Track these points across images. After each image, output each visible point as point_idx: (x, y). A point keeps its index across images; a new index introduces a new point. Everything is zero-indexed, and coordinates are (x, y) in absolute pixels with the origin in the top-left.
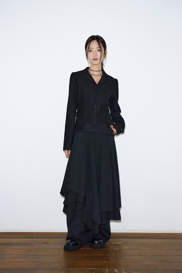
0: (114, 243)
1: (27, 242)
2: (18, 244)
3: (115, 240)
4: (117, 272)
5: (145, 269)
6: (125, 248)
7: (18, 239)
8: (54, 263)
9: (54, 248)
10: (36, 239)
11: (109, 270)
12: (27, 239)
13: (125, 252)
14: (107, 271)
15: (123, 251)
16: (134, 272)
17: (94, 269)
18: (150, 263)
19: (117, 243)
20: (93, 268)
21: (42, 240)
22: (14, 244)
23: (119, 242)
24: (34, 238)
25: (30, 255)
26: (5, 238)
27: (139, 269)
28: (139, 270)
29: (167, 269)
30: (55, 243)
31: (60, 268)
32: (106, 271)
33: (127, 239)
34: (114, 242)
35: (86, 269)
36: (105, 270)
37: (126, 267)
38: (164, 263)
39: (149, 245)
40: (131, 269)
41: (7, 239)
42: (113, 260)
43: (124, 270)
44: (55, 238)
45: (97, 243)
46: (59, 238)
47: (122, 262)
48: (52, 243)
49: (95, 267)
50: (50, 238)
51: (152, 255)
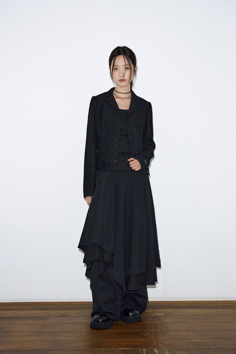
0: (153, 315)
1: (39, 316)
2: (28, 318)
3: (154, 310)
4: (158, 353)
5: (194, 348)
6: (167, 321)
7: (28, 311)
8: (74, 342)
9: (75, 323)
10: (51, 311)
11: (148, 350)
12: (39, 311)
13: (167, 327)
14: (144, 351)
15: (166, 326)
16: (179, 353)
17: (127, 350)
18: (201, 340)
19: (157, 315)
20: (126, 348)
21: (59, 311)
22: (22, 318)
23: (160, 313)
24: (49, 310)
25: (44, 332)
26: (10, 310)
27: (187, 348)
28: (186, 350)
29: (222, 348)
30: (76, 315)
31: (83, 349)
32: (142, 352)
33: (171, 310)
34: (153, 313)
35: (116, 350)
36: (142, 350)
37: (169, 346)
38: (219, 340)
39: (199, 316)
40: (176, 348)
41: (13, 311)
42: (152, 337)
43: (167, 350)
44: (75, 310)
45: (132, 315)
46: (82, 309)
47: (164, 339)
48: (72, 315)
49: (128, 346)
50: (69, 309)
51: (203, 329)
